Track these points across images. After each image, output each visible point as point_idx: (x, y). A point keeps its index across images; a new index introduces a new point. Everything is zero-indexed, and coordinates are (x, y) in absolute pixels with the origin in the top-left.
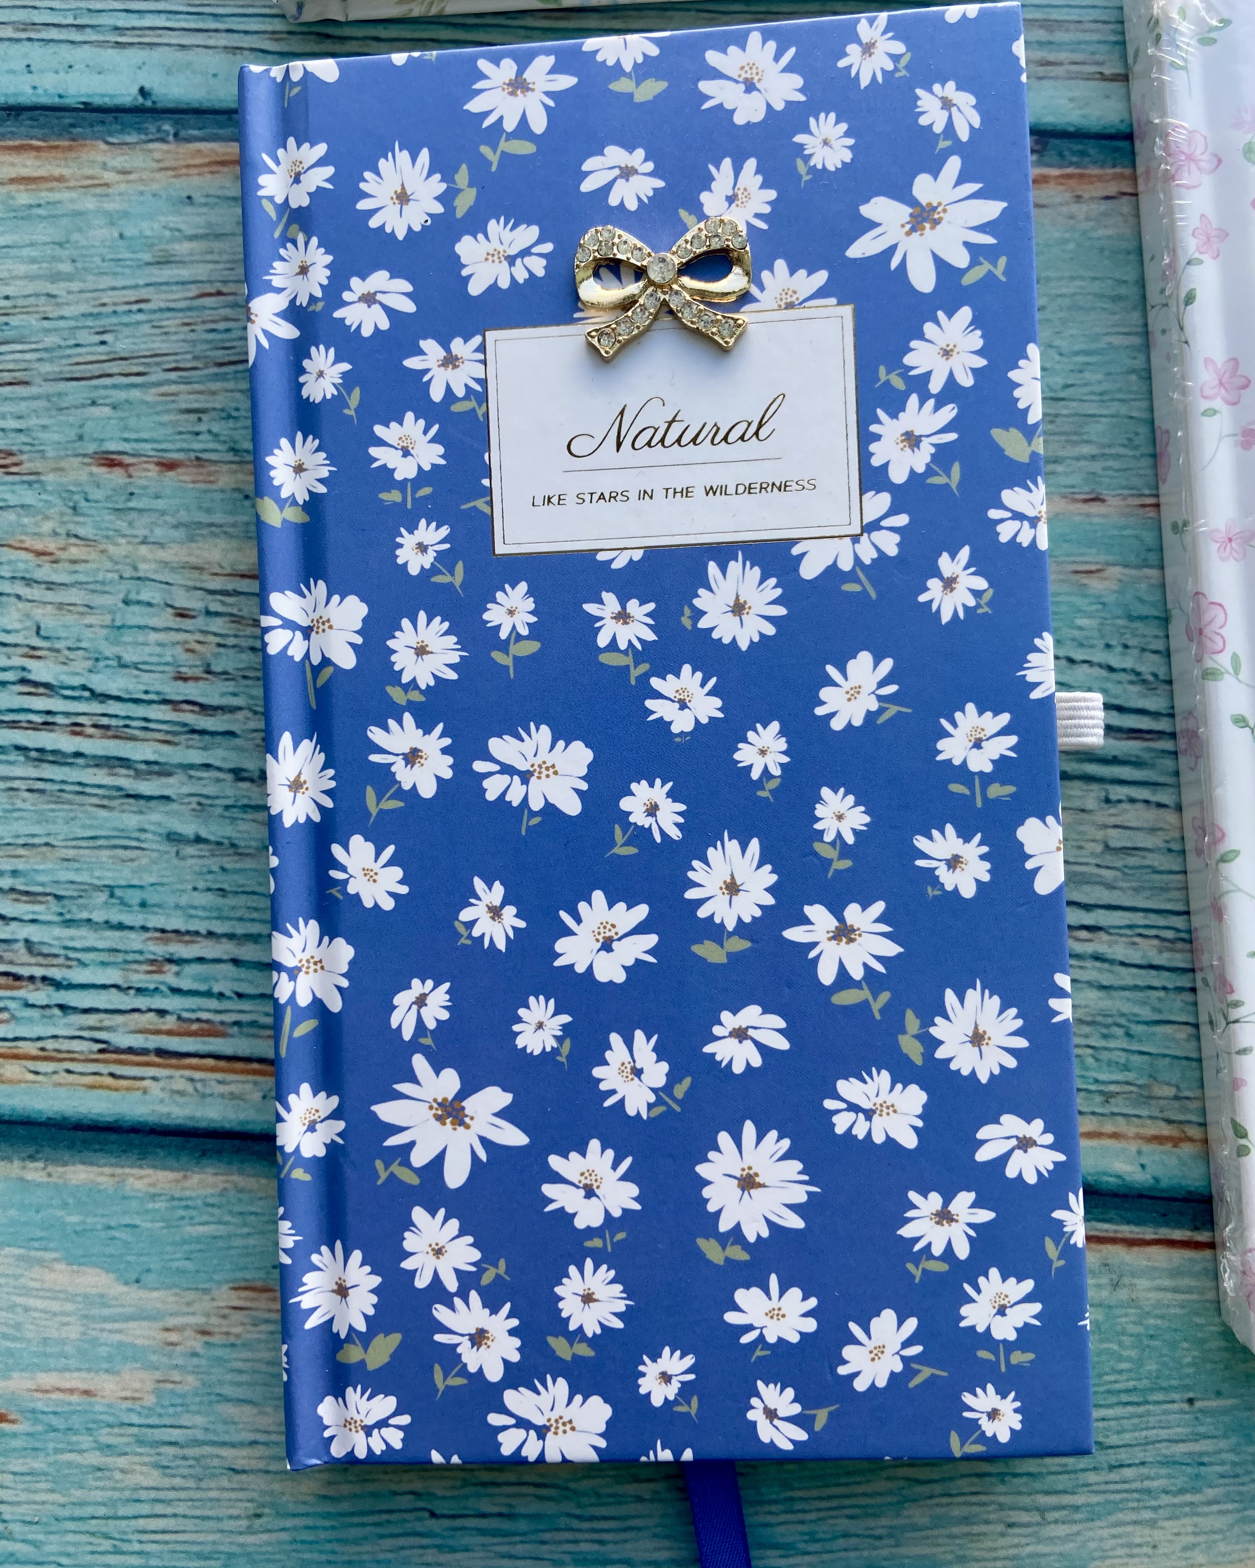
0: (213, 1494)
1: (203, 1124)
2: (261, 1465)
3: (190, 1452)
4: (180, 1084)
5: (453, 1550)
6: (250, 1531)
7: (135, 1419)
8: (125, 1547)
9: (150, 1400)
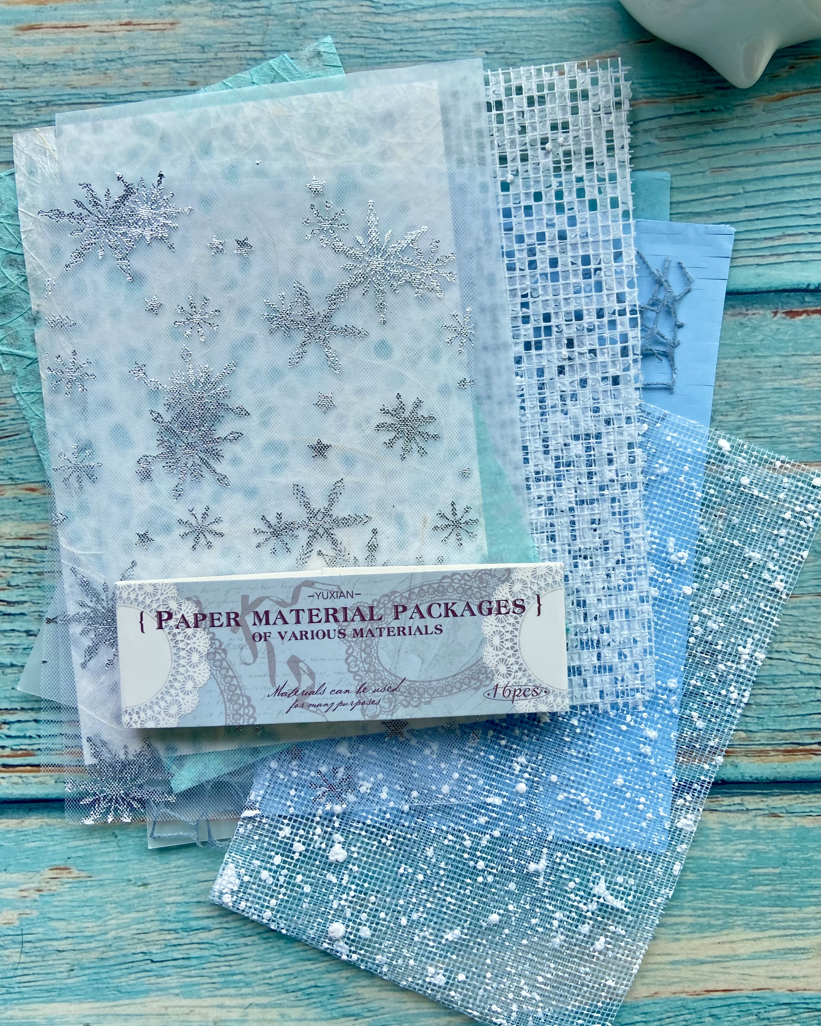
0: (50, 963)
1: (29, 797)
2: (71, 947)
3: (38, 945)
4: (16, 780)
5: (163, 976)
6: (69, 977)
7: (11, 932)
8: (12, 990)
9: (17, 923)
